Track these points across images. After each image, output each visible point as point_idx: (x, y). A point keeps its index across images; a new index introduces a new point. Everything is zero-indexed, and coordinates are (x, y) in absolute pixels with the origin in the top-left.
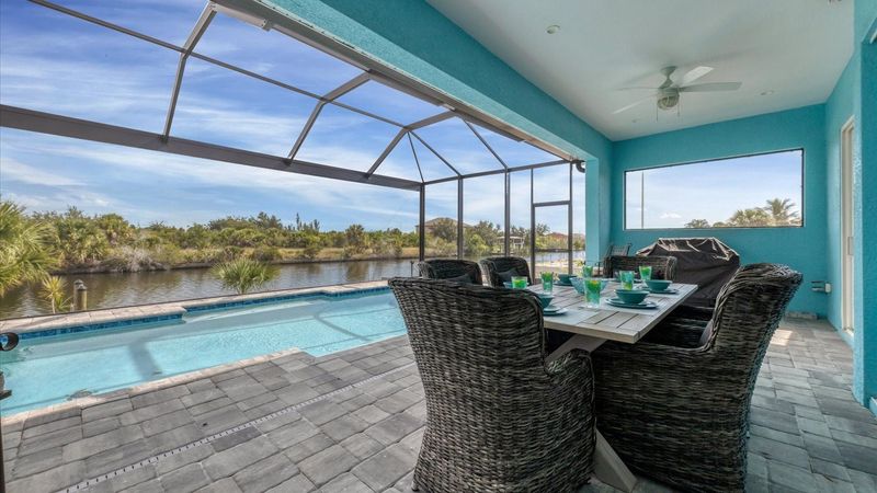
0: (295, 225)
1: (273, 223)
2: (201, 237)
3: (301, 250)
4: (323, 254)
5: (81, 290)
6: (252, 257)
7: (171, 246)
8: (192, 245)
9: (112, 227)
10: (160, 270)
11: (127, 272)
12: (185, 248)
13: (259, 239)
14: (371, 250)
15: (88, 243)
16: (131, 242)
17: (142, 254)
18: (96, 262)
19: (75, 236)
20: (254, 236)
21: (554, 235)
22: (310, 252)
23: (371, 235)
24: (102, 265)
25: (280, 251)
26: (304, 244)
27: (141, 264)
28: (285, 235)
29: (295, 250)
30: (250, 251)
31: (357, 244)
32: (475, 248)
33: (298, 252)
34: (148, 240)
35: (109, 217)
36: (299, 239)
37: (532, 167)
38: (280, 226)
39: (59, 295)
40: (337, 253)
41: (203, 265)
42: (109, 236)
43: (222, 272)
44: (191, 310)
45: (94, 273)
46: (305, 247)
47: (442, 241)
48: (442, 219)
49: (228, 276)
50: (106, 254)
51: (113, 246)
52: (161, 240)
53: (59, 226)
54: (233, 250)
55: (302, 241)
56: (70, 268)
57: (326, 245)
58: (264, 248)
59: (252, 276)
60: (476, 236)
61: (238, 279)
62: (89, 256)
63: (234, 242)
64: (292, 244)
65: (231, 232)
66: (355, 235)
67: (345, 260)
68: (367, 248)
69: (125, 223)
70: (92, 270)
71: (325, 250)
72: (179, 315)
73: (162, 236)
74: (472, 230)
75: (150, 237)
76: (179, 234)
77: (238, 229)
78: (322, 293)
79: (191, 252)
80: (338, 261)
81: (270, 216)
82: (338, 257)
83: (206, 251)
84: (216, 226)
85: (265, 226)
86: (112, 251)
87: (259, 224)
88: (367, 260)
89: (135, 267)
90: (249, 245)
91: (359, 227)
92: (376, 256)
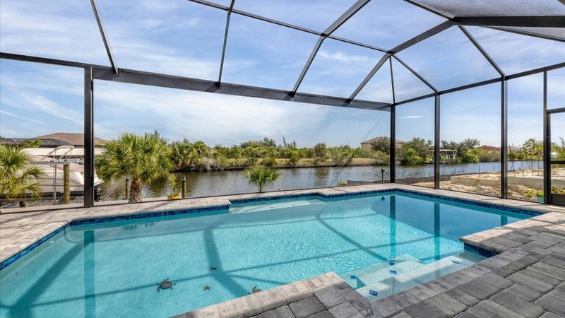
0: (283, 145)
1: (271, 143)
2: (237, 152)
3: (288, 160)
4: (301, 162)
5: (184, 182)
6: (262, 164)
7: (224, 157)
8: (233, 156)
9: (200, 148)
10: (219, 170)
11: (205, 171)
12: (230, 158)
13: (264, 153)
14: (330, 160)
15: (190, 156)
16: (207, 156)
17: (212, 161)
18: (194, 165)
19: (185, 152)
20: (262, 151)
21: (485, 147)
22: (293, 161)
23: (330, 149)
24: (196, 166)
25: (277, 160)
26: (289, 156)
27: (211, 167)
28: (278, 151)
29: (284, 160)
30: (260, 160)
31: (322, 156)
32: (409, 158)
33: (286, 161)
34: (214, 154)
35: (199, 143)
36: (286, 153)
37: (545, 70)
38: (275, 145)
39: (174, 184)
40: (309, 161)
41: (239, 167)
42: (199, 152)
43: (249, 174)
44: (234, 202)
45: (193, 171)
46: (290, 157)
47: (382, 153)
48: (381, 138)
49: (252, 176)
50: (197, 161)
51: (200, 157)
52: (220, 154)
53: (179, 147)
54: (252, 159)
55: (288, 154)
56: (184, 168)
57: (302, 157)
58: (268, 159)
59: (266, 177)
60: (411, 150)
61: (258, 178)
62: (191, 162)
63: (252, 155)
64: (282, 156)
65: (251, 149)
66: (320, 150)
67: (315, 166)
68: (328, 158)
69: (205, 146)
70: (192, 169)
71: (302, 160)
72: (227, 207)
73: (220, 152)
74: (406, 146)
75: (215, 152)
76: (227, 151)
77: (254, 147)
78: (317, 194)
79: (232, 160)
80: (310, 167)
81: (269, 140)
82: (310, 164)
83: (239, 160)
84: (244, 146)
85: (267, 145)
86: (199, 160)
87: (265, 144)
88: (329, 166)
89: (209, 168)
90: (259, 157)
91: (323, 145)
92: (334, 164)
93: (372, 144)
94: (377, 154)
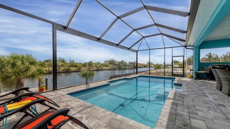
1: (64, 60)
4: (82, 69)
14: (95, 68)
22: (79, 68)
25: (71, 68)
30: (62, 68)
31: (91, 66)
32: (121, 67)
33: (76, 69)
37: (172, 47)
40: (86, 69)
47: (113, 65)
49: (83, 75)
55: (74, 66)
58: (67, 68)
59: (89, 75)
66: (90, 64)
68: (94, 67)
72: (109, 84)
78: (125, 79)
81: (62, 58)
84: (47, 61)
88: (94, 70)
91: (91, 62)
92: (96, 69)
93: (109, 62)
94: (111, 66)
